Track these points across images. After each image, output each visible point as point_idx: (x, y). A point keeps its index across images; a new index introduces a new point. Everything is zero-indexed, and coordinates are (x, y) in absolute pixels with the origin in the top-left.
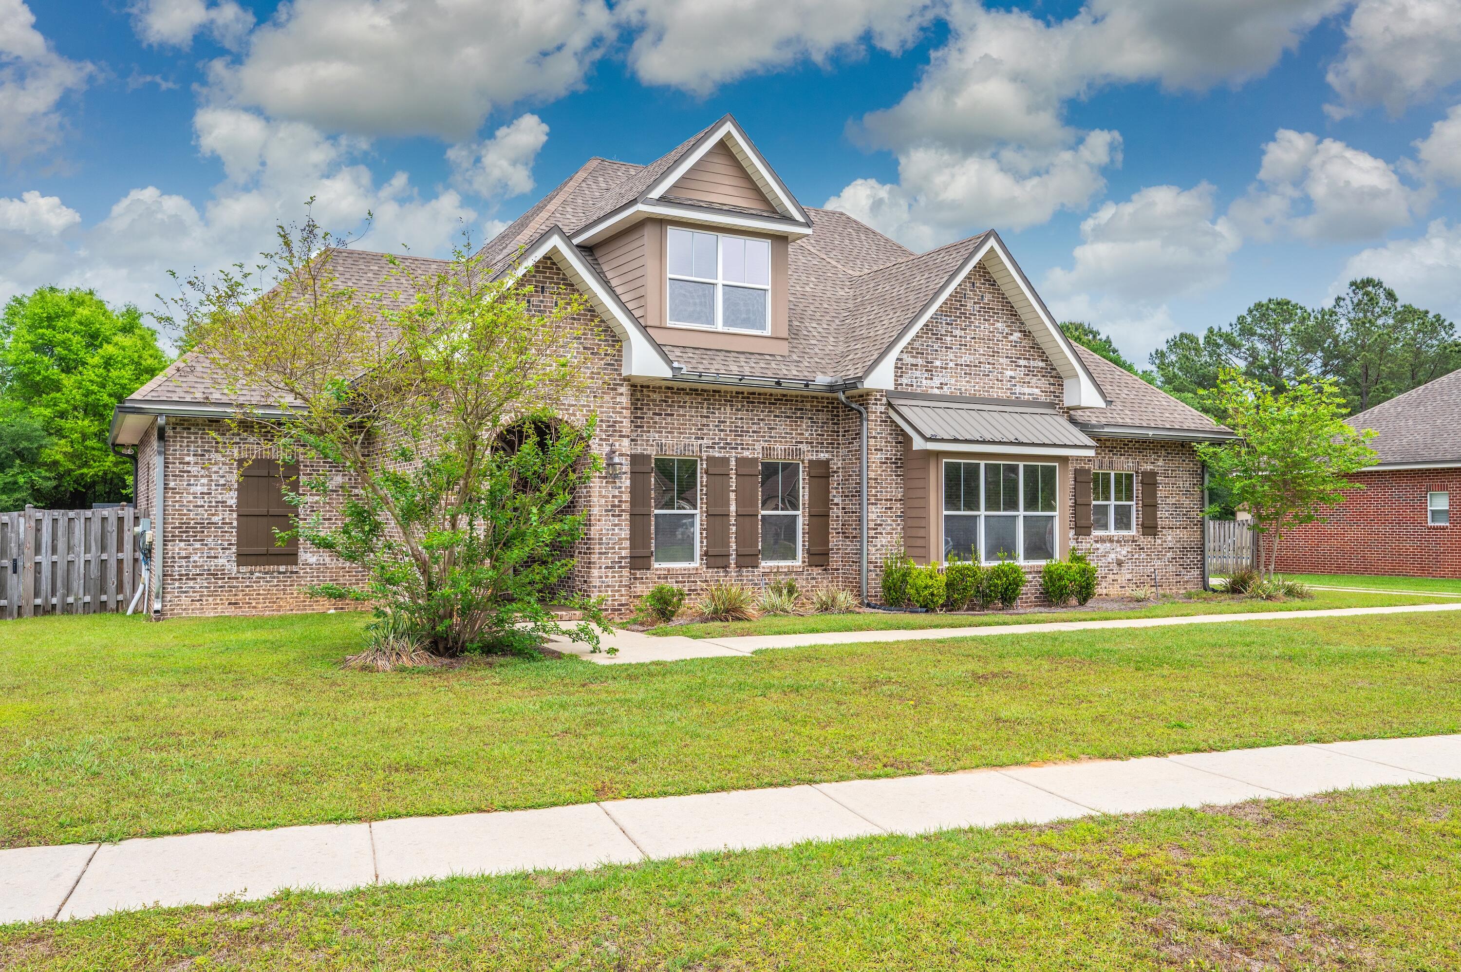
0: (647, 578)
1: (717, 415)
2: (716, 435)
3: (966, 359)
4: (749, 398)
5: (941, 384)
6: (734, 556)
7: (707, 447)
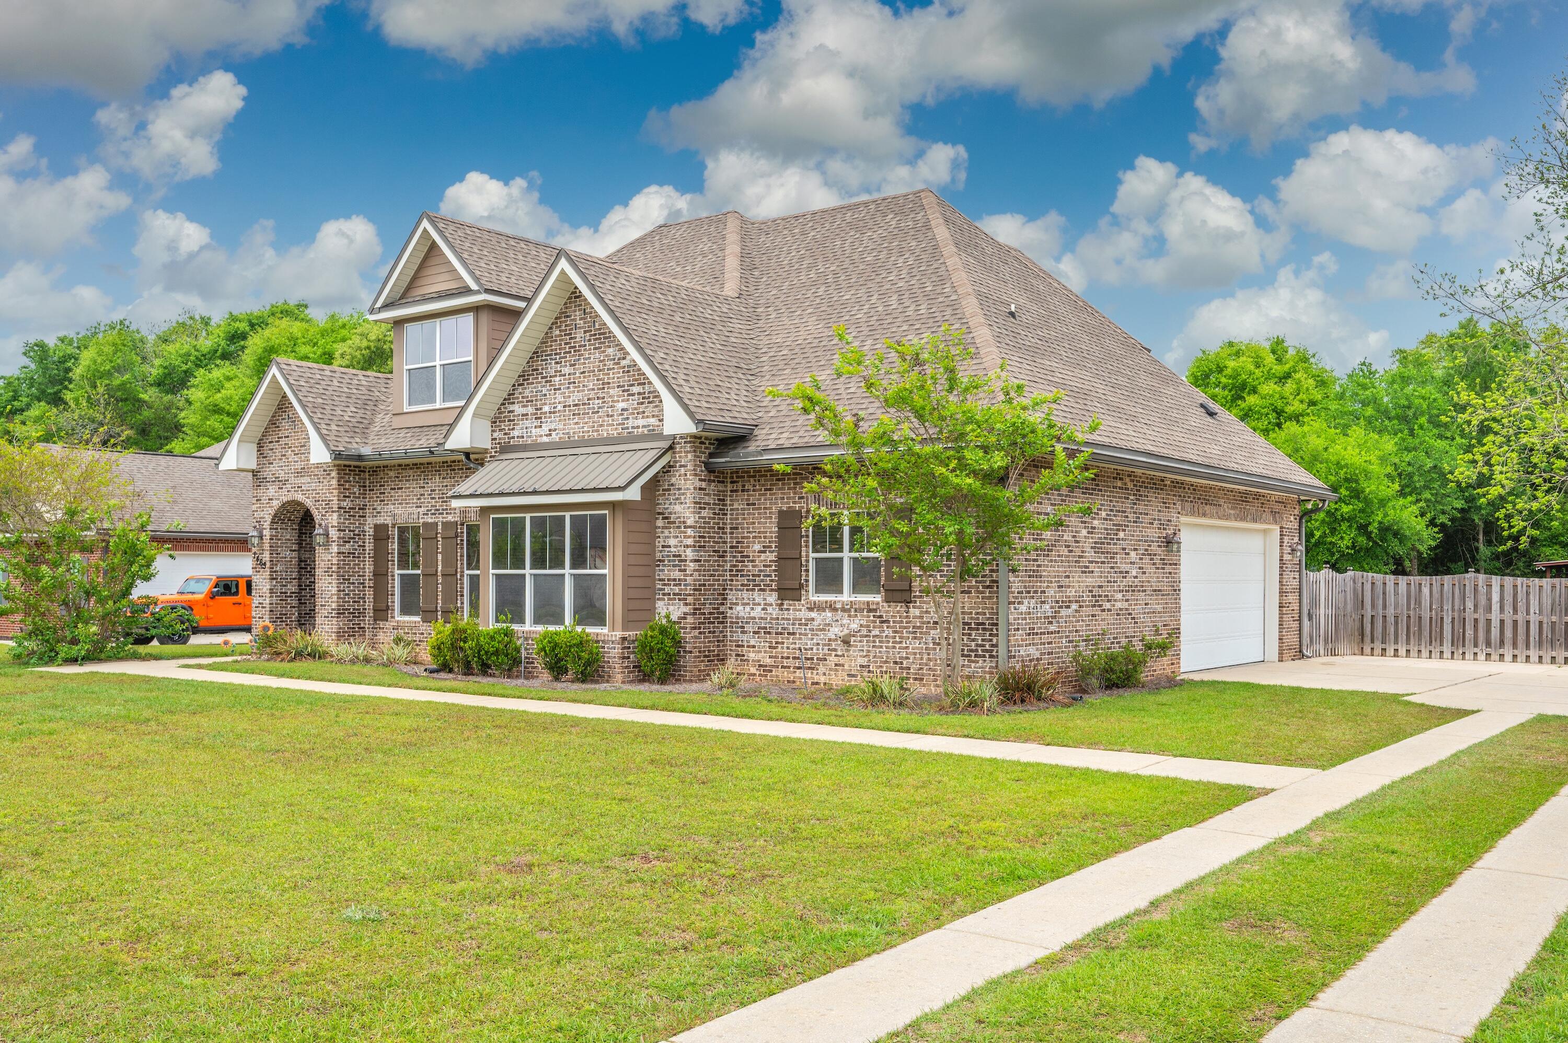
0: (386, 628)
1: (430, 485)
2: (429, 503)
6: (440, 612)
7: (424, 514)
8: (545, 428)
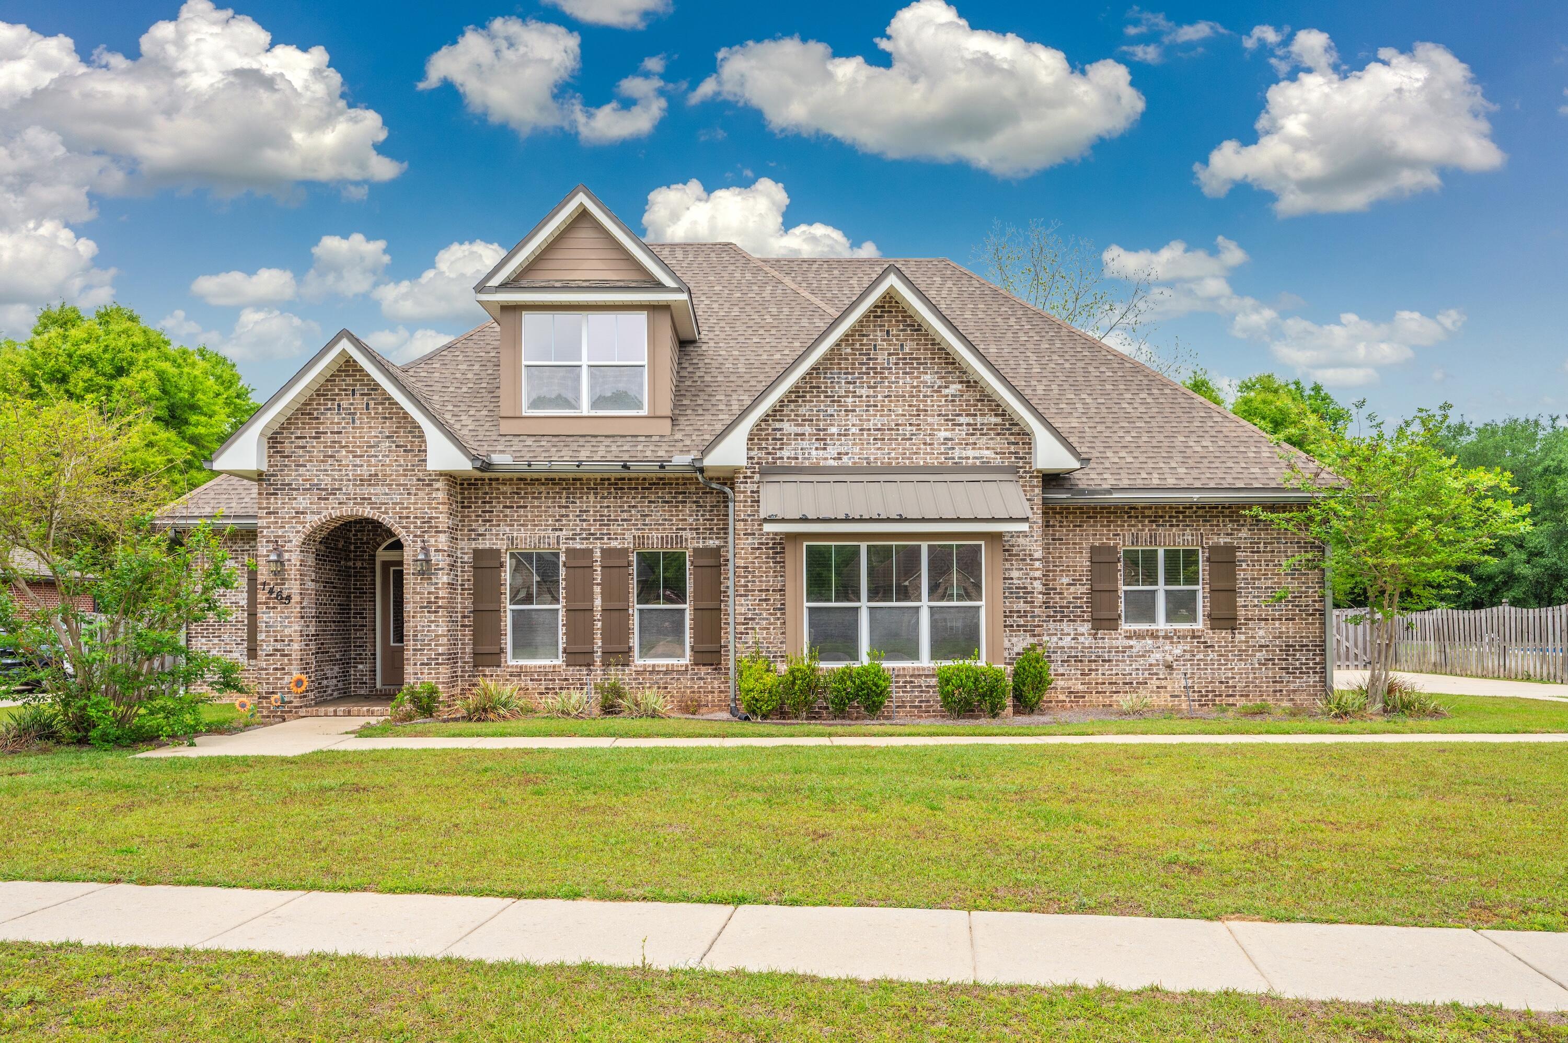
0: (497, 676)
1: (578, 504)
2: (577, 525)
3: (877, 421)
4: (616, 484)
5: (839, 454)
6: (599, 654)
7: (567, 539)
8: (832, 451)
